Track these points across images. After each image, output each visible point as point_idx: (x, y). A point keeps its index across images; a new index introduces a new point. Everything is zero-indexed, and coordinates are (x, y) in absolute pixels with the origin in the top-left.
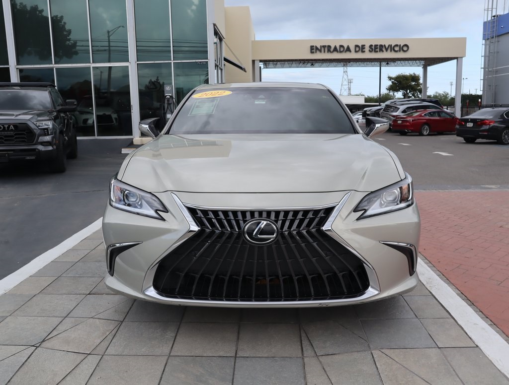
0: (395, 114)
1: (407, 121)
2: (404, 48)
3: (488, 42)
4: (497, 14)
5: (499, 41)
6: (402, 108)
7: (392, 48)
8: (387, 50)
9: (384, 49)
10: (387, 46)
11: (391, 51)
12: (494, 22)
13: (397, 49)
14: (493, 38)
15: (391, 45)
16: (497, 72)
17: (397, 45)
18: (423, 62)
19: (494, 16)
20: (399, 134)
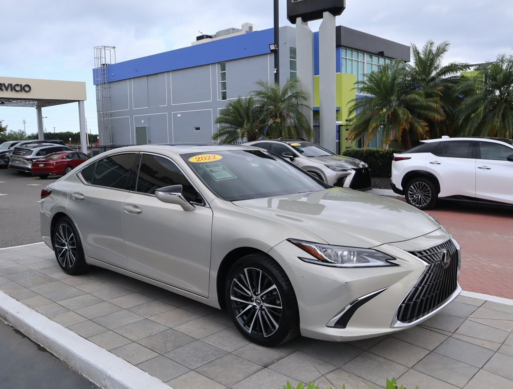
0: (28, 157)
1: (50, 165)
2: (26, 88)
3: (99, 87)
4: (107, 63)
5: (110, 88)
6: (36, 150)
7: (12, 88)
8: (7, 89)
9: (3, 88)
10: (7, 86)
11: (12, 90)
12: (104, 70)
13: (18, 88)
14: (105, 83)
15: (11, 84)
16: (111, 115)
17: (18, 85)
18: (36, 103)
19: (104, 65)
20: (39, 178)
